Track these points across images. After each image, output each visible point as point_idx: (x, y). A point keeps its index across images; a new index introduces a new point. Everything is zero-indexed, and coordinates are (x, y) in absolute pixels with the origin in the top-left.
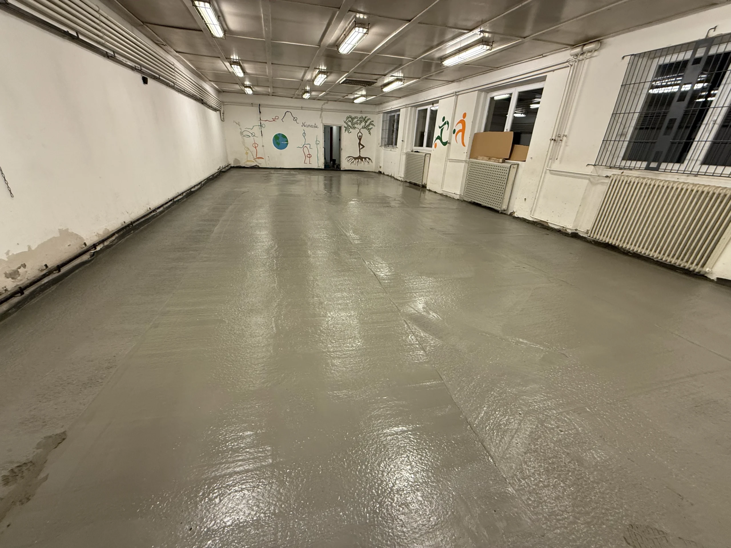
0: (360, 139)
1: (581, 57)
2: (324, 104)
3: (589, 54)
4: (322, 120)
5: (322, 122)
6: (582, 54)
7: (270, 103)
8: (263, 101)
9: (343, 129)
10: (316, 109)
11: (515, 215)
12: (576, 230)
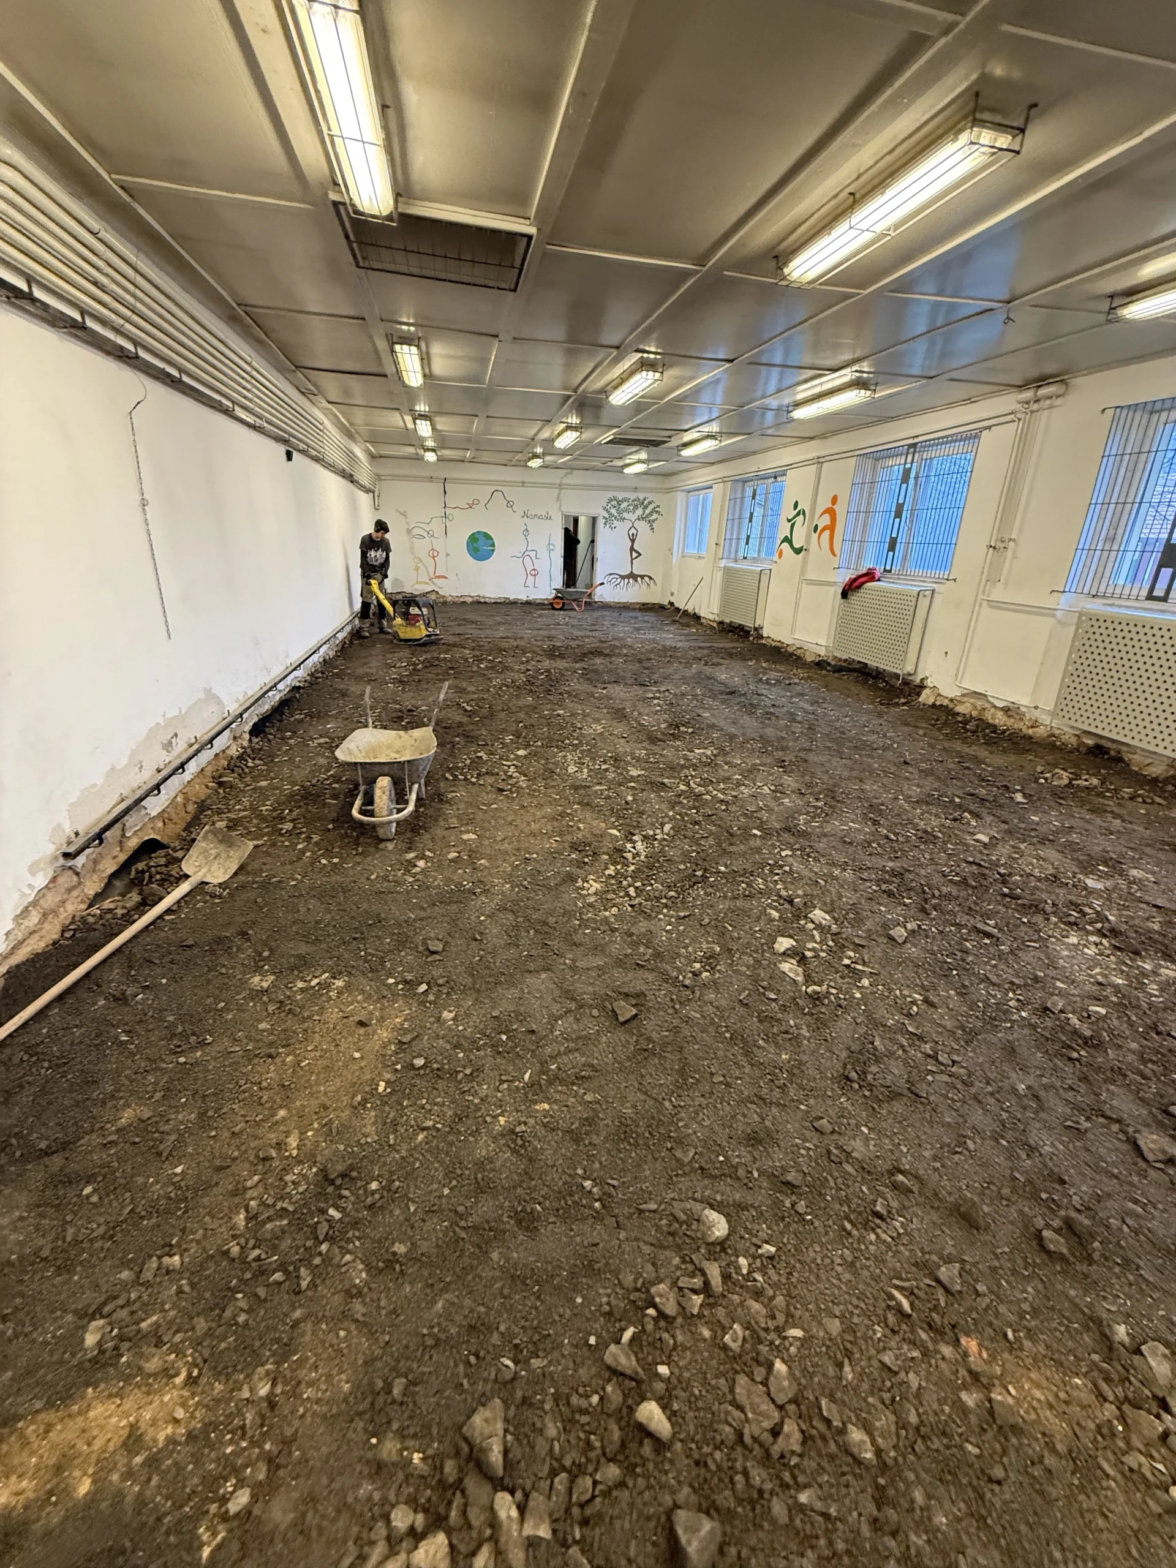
0: (633, 541)
1: (1035, 407)
2: (567, 476)
3: (1048, 402)
4: (562, 506)
5: (562, 508)
6: (1037, 401)
7: (467, 476)
8: (453, 472)
9: (601, 522)
10: (551, 486)
11: (929, 683)
12: (1036, 708)
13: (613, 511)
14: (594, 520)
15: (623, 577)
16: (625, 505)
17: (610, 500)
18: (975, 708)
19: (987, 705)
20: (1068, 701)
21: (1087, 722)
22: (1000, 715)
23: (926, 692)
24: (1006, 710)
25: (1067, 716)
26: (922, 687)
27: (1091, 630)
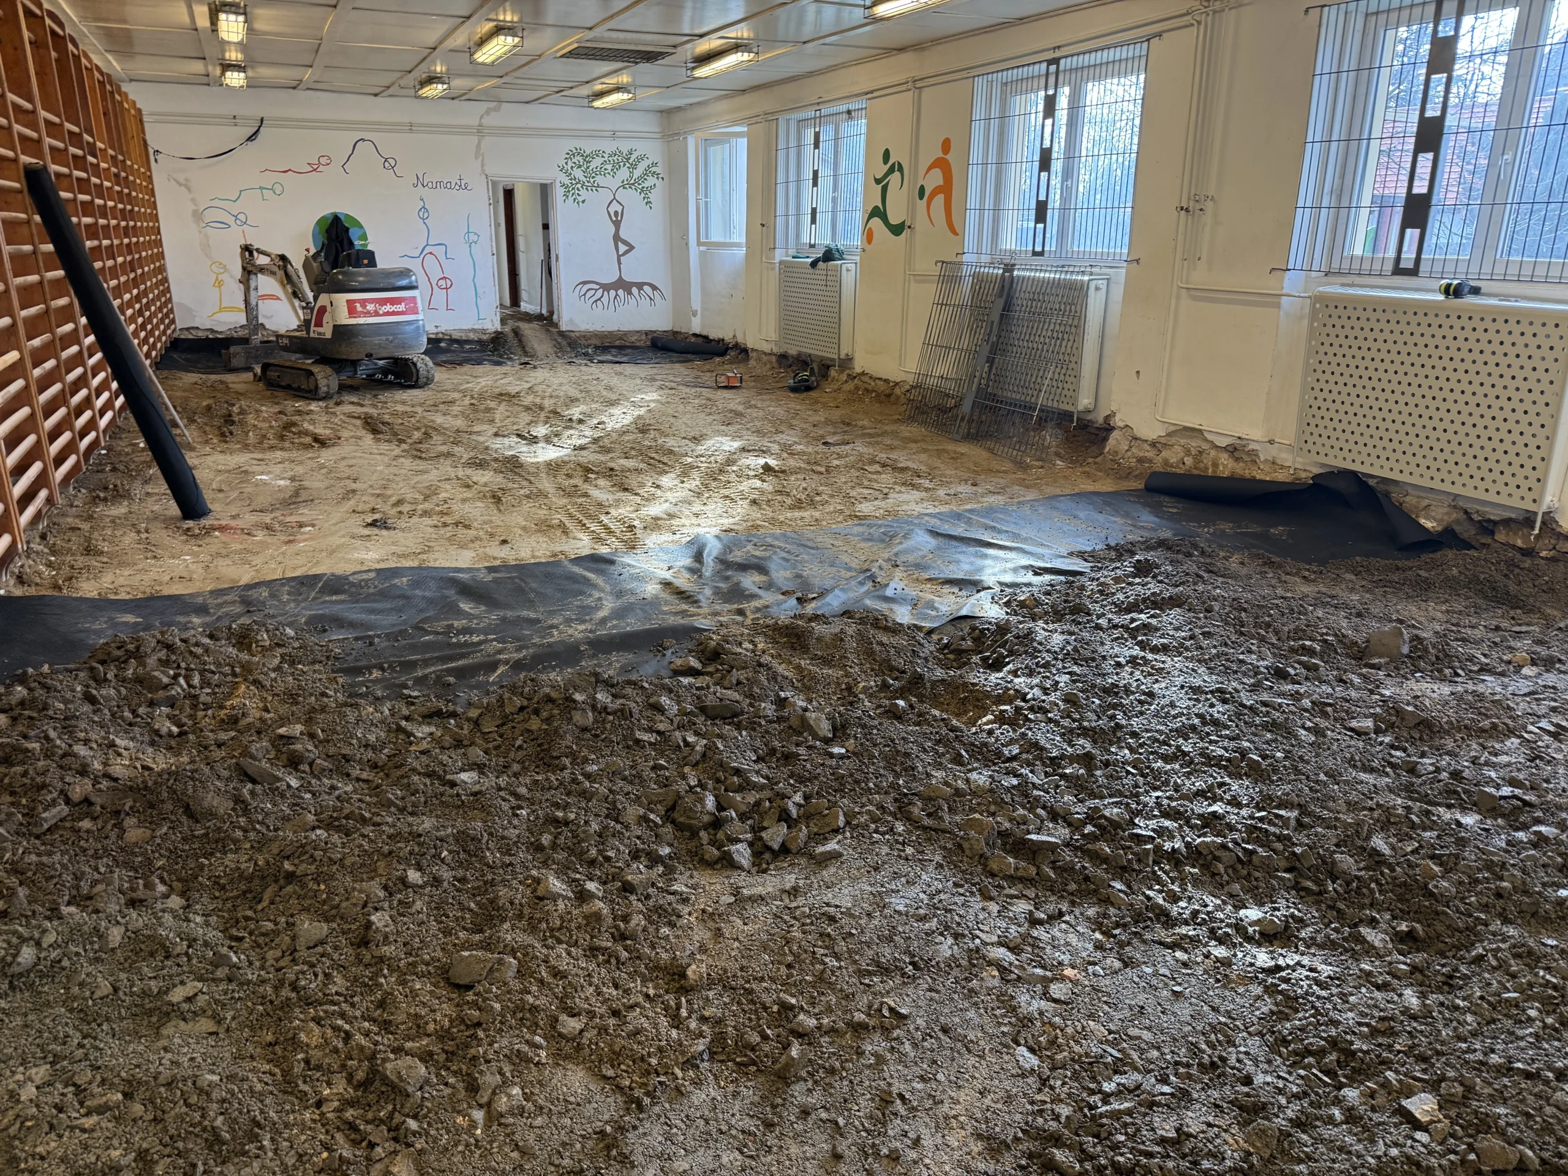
0: (617, 224)
1: (1218, 5)
2: (488, 112)
4: (483, 165)
5: (483, 171)
7: (299, 115)
9: (558, 192)
10: (463, 130)
11: (1118, 421)
12: (1271, 442)
13: (578, 173)
14: (545, 191)
15: (606, 288)
16: (597, 162)
17: (571, 155)
18: (1188, 452)
19: (1205, 446)
20: (1312, 428)
21: (1341, 455)
22: (1224, 459)
23: (1115, 434)
24: (1233, 450)
25: (1314, 449)
26: (1108, 428)
27: (1330, 323)
